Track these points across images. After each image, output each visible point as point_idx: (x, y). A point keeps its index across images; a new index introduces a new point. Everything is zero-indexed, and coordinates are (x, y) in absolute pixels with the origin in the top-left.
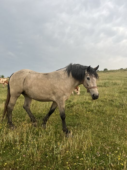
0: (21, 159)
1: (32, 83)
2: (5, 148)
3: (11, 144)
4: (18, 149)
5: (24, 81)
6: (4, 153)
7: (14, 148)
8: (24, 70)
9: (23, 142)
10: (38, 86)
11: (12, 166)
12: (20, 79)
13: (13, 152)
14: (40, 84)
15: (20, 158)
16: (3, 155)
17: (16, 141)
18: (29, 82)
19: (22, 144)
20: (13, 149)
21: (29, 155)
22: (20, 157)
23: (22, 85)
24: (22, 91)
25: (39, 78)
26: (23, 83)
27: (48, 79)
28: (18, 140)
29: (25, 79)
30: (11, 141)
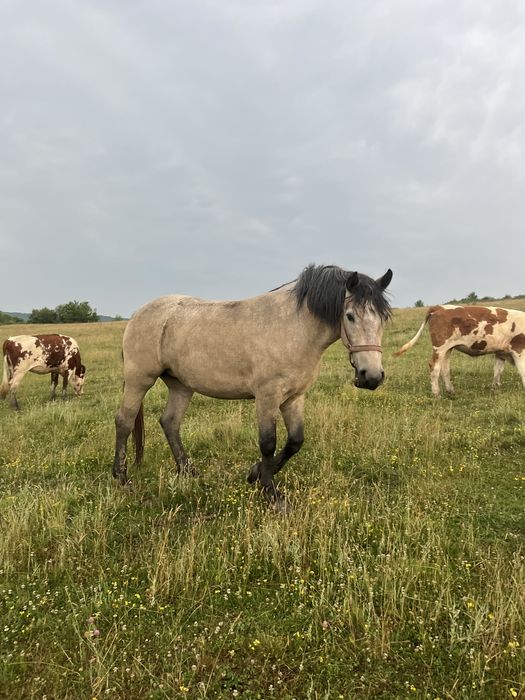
0: (313, 635)
1: (189, 339)
2: (250, 578)
3: (271, 567)
4: (298, 591)
5: (164, 333)
6: (249, 599)
7: (283, 586)
8: (165, 300)
9: (316, 569)
10: (206, 346)
11: (281, 657)
12: (151, 329)
13: (282, 602)
14: (210, 340)
15: (306, 629)
16: (245, 604)
17: (288, 561)
18: (180, 334)
19: (311, 576)
20: (280, 590)
21: (342, 624)
22: (308, 624)
23: (158, 348)
24: (158, 369)
25: (209, 318)
26: (162, 341)
27: (235, 320)
28: (297, 558)
29: (165, 328)
30: (271, 557)
